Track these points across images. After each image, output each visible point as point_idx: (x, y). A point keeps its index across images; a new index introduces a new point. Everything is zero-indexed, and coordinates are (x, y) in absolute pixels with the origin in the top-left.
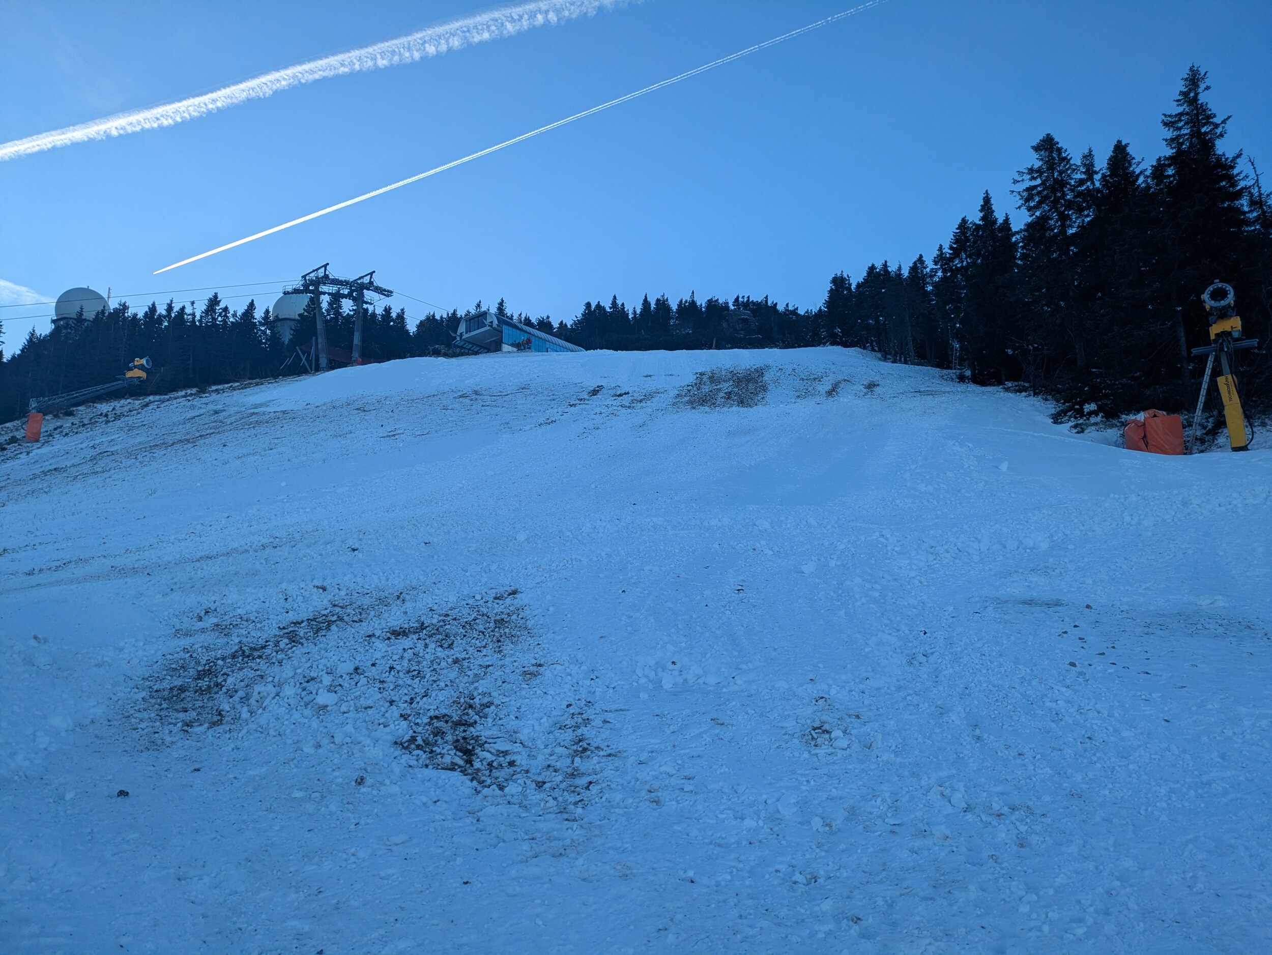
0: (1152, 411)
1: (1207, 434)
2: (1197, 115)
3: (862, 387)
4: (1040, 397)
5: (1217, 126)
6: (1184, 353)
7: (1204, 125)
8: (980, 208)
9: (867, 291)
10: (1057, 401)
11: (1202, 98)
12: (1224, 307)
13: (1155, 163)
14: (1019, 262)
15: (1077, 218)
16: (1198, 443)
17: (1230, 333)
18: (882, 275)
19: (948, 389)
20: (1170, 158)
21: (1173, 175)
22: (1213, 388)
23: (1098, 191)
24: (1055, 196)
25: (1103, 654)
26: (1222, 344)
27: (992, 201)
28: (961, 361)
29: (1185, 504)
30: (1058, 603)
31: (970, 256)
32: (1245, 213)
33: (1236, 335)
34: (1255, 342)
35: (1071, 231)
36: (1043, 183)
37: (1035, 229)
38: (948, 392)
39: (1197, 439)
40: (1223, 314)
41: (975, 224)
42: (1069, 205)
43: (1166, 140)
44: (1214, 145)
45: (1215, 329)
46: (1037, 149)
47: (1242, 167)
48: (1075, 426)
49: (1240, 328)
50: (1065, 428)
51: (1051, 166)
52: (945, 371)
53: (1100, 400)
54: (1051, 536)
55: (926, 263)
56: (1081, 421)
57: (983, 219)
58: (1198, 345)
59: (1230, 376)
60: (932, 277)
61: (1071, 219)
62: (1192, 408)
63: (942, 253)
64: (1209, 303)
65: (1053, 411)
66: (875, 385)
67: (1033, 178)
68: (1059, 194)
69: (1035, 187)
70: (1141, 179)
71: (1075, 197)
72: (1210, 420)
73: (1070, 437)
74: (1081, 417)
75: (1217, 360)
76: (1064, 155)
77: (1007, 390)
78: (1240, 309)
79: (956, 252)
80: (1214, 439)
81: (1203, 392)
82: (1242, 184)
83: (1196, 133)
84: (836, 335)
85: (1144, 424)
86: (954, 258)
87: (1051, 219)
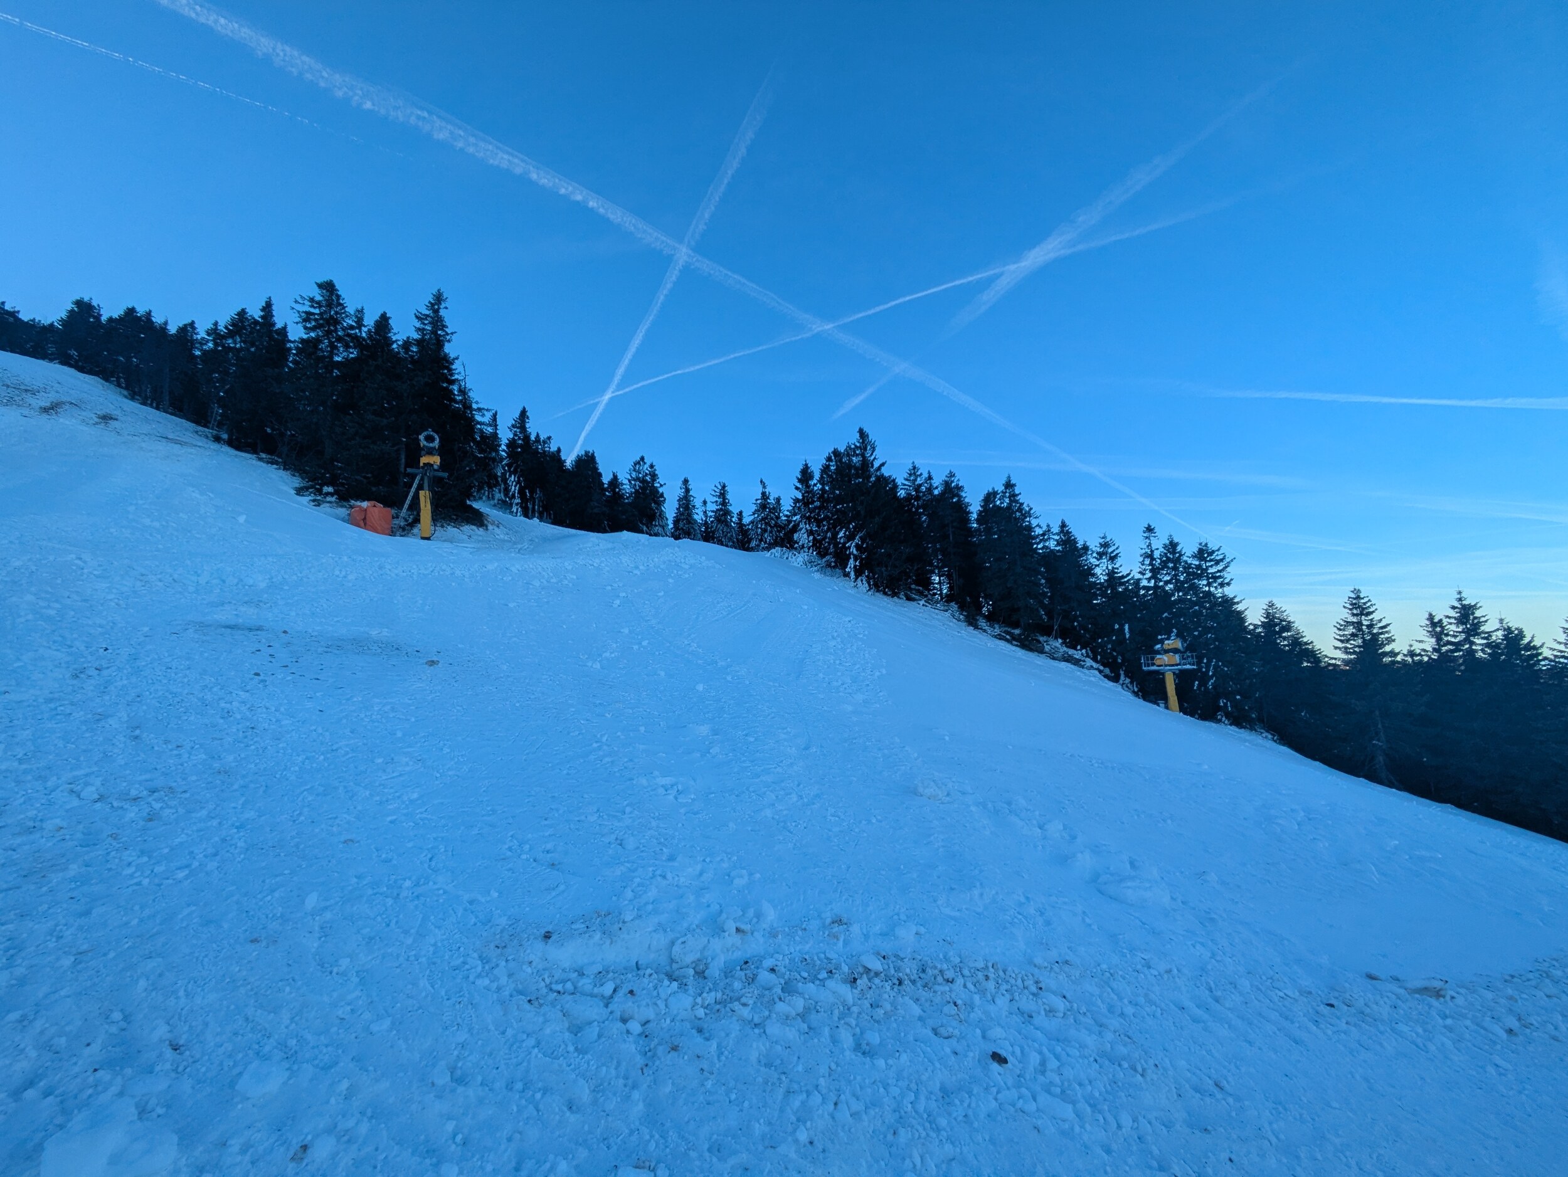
0: (373, 503)
1: (407, 525)
2: (437, 321)
3: (94, 416)
4: (289, 472)
5: (447, 334)
6: (402, 470)
7: (440, 330)
8: (261, 308)
9: (121, 329)
10: (303, 478)
11: (442, 312)
12: (432, 448)
13: (405, 339)
14: (291, 365)
15: (343, 351)
16: (401, 530)
17: (432, 465)
18: (143, 321)
19: (200, 444)
20: (416, 340)
21: (415, 352)
22: (416, 497)
23: (364, 339)
24: (329, 328)
25: (287, 666)
26: (426, 470)
27: (274, 307)
28: (220, 425)
29: (380, 568)
30: (260, 629)
31: (244, 342)
32: (455, 395)
33: (436, 467)
34: (446, 475)
35: (337, 359)
36: (321, 314)
37: (308, 346)
38: (200, 447)
39: (400, 527)
40: (430, 452)
41: (254, 318)
42: (340, 339)
43: (415, 327)
44: (444, 345)
45: (424, 460)
46: (320, 286)
47: (457, 366)
48: (314, 501)
49: (439, 464)
50: (305, 500)
51: (330, 305)
52: (200, 428)
53: (337, 486)
54: (270, 579)
55: (198, 330)
56: (319, 498)
57: (262, 317)
58: (412, 467)
59: (427, 492)
60: (201, 344)
61: (339, 350)
62: (400, 507)
63: (216, 329)
64: (423, 443)
65: (297, 485)
66: (111, 418)
67: (312, 306)
68: (332, 328)
69: (314, 314)
70: (395, 346)
71: (344, 335)
72: (411, 517)
73: (306, 507)
74: (320, 495)
75: (422, 479)
76: (341, 301)
77: (260, 459)
78: (442, 452)
79: (231, 334)
80: (412, 529)
81: (410, 498)
82: (456, 377)
83: (434, 332)
84: (71, 357)
85: (366, 510)
86: (228, 337)
87: (323, 343)
